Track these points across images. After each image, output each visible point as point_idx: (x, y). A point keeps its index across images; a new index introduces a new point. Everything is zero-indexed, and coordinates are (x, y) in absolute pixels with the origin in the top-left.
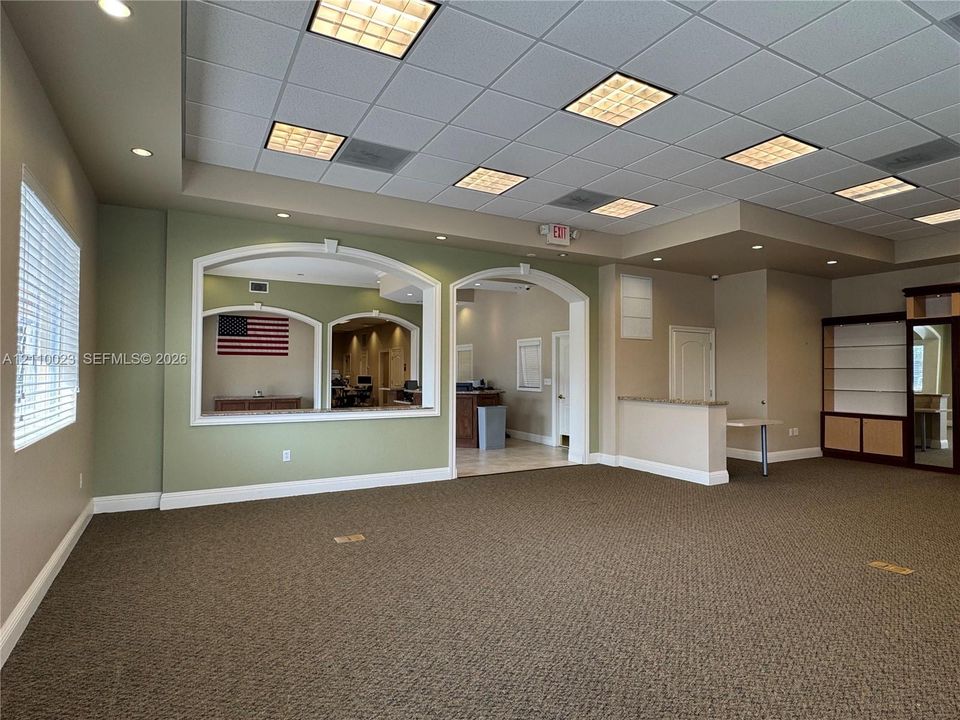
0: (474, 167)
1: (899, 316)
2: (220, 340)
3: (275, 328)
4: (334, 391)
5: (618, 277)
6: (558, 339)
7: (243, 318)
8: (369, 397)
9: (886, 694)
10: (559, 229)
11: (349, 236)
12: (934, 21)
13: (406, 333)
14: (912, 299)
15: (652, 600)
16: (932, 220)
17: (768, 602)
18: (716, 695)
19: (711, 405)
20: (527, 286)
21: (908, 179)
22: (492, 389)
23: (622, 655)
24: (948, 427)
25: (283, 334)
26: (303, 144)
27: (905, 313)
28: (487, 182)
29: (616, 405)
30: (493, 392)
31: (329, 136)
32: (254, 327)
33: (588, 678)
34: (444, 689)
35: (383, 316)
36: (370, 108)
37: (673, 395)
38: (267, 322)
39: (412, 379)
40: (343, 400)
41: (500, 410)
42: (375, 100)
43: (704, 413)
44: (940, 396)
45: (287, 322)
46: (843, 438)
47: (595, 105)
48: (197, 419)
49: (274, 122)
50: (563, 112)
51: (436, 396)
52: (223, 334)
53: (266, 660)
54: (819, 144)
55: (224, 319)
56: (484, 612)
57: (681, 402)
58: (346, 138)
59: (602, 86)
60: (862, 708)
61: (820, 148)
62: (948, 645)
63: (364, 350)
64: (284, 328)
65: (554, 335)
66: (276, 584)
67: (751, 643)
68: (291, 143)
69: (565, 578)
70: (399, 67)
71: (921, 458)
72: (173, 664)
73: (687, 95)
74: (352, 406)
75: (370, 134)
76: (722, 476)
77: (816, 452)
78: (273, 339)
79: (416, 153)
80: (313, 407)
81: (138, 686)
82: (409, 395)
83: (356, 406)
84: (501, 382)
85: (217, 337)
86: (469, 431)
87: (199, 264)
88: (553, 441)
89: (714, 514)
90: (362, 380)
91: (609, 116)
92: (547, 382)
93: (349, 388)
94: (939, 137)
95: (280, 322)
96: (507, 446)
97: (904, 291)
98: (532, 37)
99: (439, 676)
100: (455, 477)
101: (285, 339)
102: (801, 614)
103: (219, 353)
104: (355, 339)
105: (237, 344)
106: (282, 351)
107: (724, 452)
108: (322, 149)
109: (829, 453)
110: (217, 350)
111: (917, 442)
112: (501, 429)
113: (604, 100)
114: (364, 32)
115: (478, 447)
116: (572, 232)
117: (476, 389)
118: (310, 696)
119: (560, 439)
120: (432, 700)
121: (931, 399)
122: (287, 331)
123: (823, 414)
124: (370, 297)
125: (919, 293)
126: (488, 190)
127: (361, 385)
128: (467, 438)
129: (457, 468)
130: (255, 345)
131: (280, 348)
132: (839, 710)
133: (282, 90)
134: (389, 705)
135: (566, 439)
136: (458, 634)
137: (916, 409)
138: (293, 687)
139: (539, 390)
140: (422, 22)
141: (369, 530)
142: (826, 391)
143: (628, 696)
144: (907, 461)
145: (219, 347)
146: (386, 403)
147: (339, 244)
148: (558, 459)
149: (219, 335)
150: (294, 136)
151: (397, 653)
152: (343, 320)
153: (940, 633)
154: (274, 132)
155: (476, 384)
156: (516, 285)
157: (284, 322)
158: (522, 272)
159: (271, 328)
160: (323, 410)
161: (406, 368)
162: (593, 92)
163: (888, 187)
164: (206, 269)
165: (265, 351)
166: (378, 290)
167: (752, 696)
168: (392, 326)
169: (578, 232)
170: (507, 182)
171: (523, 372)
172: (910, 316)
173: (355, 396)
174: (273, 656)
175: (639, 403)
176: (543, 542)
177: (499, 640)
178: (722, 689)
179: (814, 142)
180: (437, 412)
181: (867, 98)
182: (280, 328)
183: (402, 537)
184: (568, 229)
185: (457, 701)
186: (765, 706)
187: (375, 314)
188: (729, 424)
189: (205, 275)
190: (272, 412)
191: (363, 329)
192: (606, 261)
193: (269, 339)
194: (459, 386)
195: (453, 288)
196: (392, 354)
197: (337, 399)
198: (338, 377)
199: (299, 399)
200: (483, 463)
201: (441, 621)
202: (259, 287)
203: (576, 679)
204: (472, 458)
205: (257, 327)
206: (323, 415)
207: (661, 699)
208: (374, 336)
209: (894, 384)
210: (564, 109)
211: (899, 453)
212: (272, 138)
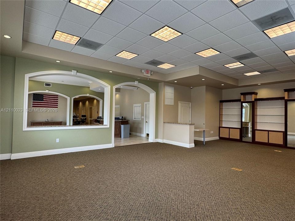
0: (122, 50)
1: (239, 100)
2: (33, 102)
3: (54, 98)
4: (73, 119)
5: (164, 86)
6: (146, 104)
7: (42, 95)
8: (85, 122)
9: (236, 204)
10: (147, 71)
11: (80, 70)
12: (250, 20)
13: (98, 101)
14: (242, 96)
15: (173, 181)
16: (248, 74)
17: (205, 180)
18: (192, 208)
19: (190, 124)
20: (137, 88)
21: (242, 63)
22: (125, 119)
23: (165, 198)
24: (251, 131)
25: (56, 100)
26: (66, 39)
27: (241, 100)
28: (126, 55)
29: (163, 124)
30: (126, 120)
31: (75, 37)
32: (46, 98)
33: (155, 205)
34: (112, 212)
35: (91, 96)
36: (89, 29)
37: (179, 122)
38: (50, 96)
39: (100, 116)
40: (76, 123)
41: (128, 126)
42: (91, 27)
43: (188, 127)
44: (249, 123)
45: (58, 97)
46: (225, 134)
47: (160, 35)
48: (25, 128)
49: (56, 31)
50: (150, 36)
51: (108, 121)
52: (34, 100)
53: (52, 207)
54: (220, 51)
55: (35, 95)
56: (124, 188)
57: (182, 124)
58: (81, 38)
59: (162, 29)
60: (230, 208)
61: (221, 53)
62: (251, 190)
63: (84, 106)
64: (56, 99)
65: (145, 103)
66: (54, 183)
67: (201, 192)
68: (61, 38)
69: (148, 176)
70: (100, 17)
71: (244, 139)
72: (17, 211)
73: (186, 34)
74: (79, 124)
75: (89, 37)
76: (193, 145)
77: (217, 138)
78: (53, 102)
79: (104, 45)
80: (66, 125)
81: (4, 219)
82: (99, 121)
83: (81, 124)
84: (128, 117)
85: (32, 101)
86: (118, 132)
87: (27, 76)
88: (144, 135)
89: (190, 156)
90: (83, 116)
91: (163, 38)
92: (143, 117)
93: (78, 119)
94: (250, 52)
95: (55, 97)
96: (130, 137)
97: (241, 93)
98: (142, 13)
99: (110, 208)
100: (114, 147)
101: (57, 102)
102: (214, 183)
103: (33, 106)
104: (81, 103)
105: (40, 104)
106: (55, 106)
107: (193, 138)
108: (72, 41)
109: (221, 138)
110: (32, 105)
111: (243, 135)
112: (128, 132)
113: (162, 33)
114: (89, 5)
115: (121, 137)
116: (151, 72)
117: (120, 119)
118: (67, 218)
119: (146, 135)
120: (108, 216)
121: (247, 123)
122: (58, 100)
123: (220, 127)
124: (87, 90)
125: (244, 94)
126: (126, 58)
127: (82, 118)
128: (118, 134)
129: (114, 144)
130: (46, 104)
131: (55, 105)
132: (224, 209)
133: (59, 20)
134: (94, 218)
135: (148, 135)
136: (116, 195)
137: (243, 126)
138: (61, 215)
139: (140, 120)
140: (108, 4)
141: (86, 164)
142: (220, 121)
143: (167, 210)
144: (240, 140)
145: (33, 104)
146: (91, 123)
147: (77, 72)
148: (146, 141)
149: (33, 100)
150: (63, 36)
151: (96, 202)
152: (77, 97)
153: (249, 186)
154: (56, 34)
155: (121, 118)
156: (133, 87)
157: (56, 97)
158: (136, 84)
159: (52, 98)
160: (70, 125)
161: (98, 112)
162: (159, 31)
163: (237, 65)
164: (29, 78)
165: (50, 106)
166: (89, 87)
167: (201, 207)
168: (94, 99)
169: (153, 72)
170: (132, 56)
171: (135, 114)
172: (242, 100)
173: (80, 121)
174: (54, 206)
175: (169, 124)
176: (141, 166)
177: (128, 196)
178: (193, 206)
179: (219, 51)
180: (108, 126)
181: (233, 40)
182: (55, 99)
183: (97, 166)
184: (150, 71)
185: (116, 216)
186: (205, 210)
187: (88, 95)
188: (195, 130)
189: (29, 80)
190: (53, 126)
191: (84, 100)
192: (161, 82)
193: (51, 102)
194: (116, 118)
195: (114, 88)
196: (93, 108)
197: (74, 122)
198: (75, 115)
199: (61, 122)
200: (122, 142)
201: (110, 191)
202: (48, 85)
203: (152, 206)
204: (119, 141)
205: (47, 98)
206: (70, 127)
207: (176, 210)
208: (87, 102)
209: (237, 119)
210: (150, 35)
211: (239, 138)
212: (55, 36)
